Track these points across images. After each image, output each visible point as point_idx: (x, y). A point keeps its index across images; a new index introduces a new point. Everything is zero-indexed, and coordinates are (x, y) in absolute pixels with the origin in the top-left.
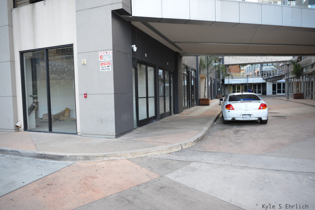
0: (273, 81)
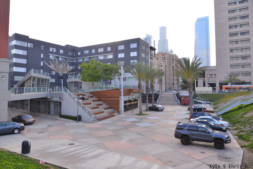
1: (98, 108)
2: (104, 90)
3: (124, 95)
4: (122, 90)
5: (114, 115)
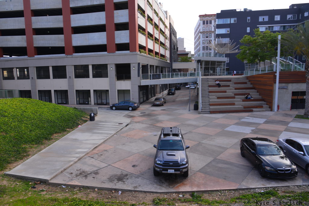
1: (234, 98)
2: (260, 73)
3: (279, 83)
4: (278, 75)
5: (252, 111)
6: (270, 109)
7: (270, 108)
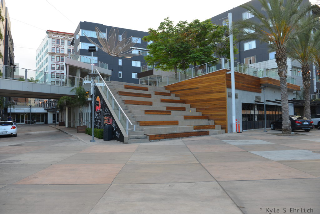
0: (53, 112)
4: (233, 73)
5: (207, 133)
6: (224, 130)
7: (222, 128)
